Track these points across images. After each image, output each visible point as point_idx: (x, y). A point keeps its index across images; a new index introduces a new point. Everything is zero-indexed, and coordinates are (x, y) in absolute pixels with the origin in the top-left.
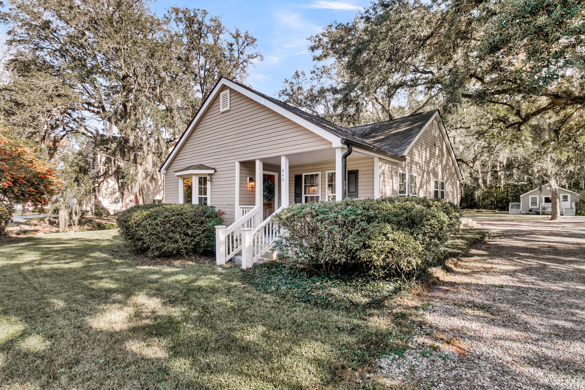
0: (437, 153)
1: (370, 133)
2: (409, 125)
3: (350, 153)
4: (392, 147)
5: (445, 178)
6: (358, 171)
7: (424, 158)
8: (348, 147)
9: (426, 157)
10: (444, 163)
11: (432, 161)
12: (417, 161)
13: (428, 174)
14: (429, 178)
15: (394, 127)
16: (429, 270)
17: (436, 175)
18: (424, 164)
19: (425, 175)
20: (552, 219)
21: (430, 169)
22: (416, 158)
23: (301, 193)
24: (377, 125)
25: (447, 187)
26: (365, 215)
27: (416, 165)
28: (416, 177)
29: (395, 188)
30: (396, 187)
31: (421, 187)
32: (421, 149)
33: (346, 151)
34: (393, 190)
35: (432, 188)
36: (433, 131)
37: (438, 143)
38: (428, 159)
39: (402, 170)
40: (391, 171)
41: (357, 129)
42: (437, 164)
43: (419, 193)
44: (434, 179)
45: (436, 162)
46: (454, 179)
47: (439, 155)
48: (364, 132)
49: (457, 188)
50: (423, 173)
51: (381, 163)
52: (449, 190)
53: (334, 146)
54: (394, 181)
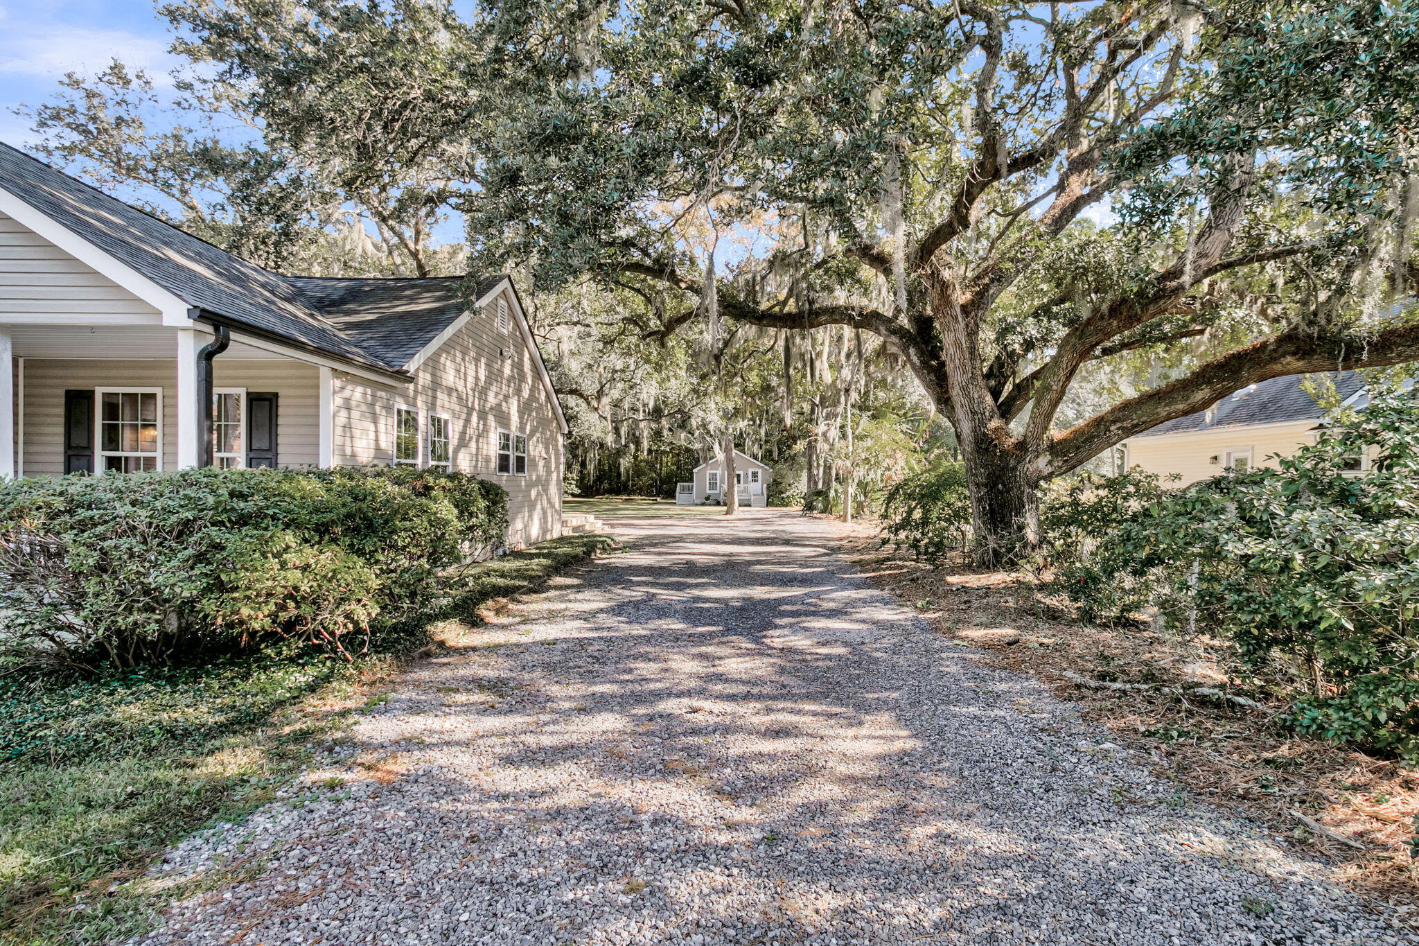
0: (507, 371)
1: (343, 301)
2: (438, 299)
3: (222, 346)
4: (386, 346)
5: (528, 427)
6: (276, 395)
7: (471, 380)
8: (217, 329)
9: (477, 378)
10: (526, 394)
11: (494, 388)
12: (451, 384)
13: (483, 415)
14: (485, 425)
15: (406, 296)
16: (428, 627)
17: (503, 419)
18: (470, 393)
19: (474, 418)
20: (727, 513)
21: (488, 405)
22: (449, 378)
23: (90, 447)
24: (368, 285)
25: (531, 448)
26: (225, 510)
27: (449, 395)
28: (446, 422)
29: (383, 445)
30: (388, 441)
31: (463, 443)
32: (463, 360)
33: (211, 339)
34: (378, 448)
35: (492, 447)
36: (497, 323)
37: (510, 350)
38: (482, 383)
39: (407, 403)
40: (373, 405)
41: (311, 285)
42: (506, 397)
43: (455, 459)
44: (499, 430)
45: (504, 392)
46: (552, 432)
47: (513, 377)
48: (328, 295)
49: (557, 450)
50: (469, 415)
51: (338, 383)
52: (537, 453)
53: (167, 321)
54: (382, 427)
